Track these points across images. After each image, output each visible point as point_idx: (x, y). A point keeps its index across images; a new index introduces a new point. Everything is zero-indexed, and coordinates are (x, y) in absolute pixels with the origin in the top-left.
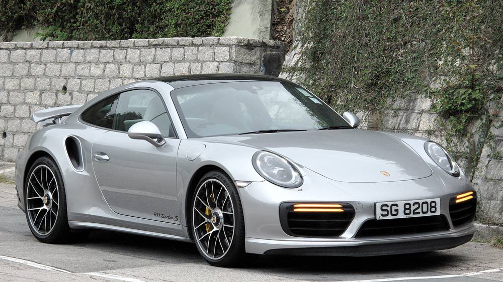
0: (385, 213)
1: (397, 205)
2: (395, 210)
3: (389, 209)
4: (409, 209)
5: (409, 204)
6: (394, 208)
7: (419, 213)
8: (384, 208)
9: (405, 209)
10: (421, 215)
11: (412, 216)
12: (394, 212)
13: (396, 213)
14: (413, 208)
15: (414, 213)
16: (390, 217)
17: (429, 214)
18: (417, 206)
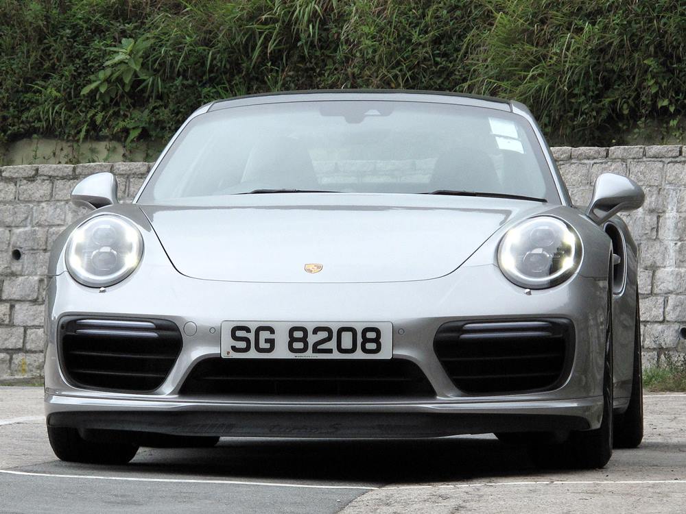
0: (242, 345)
1: (272, 331)
2: (267, 341)
3: (251, 336)
4: (304, 340)
5: (304, 330)
6: (264, 335)
7: (330, 351)
8: (239, 334)
9: (293, 340)
10: (336, 355)
11: (309, 355)
12: (263, 345)
13: (268, 346)
14: (312, 339)
15: (315, 350)
16: (253, 354)
17: (359, 355)
18: (324, 335)
